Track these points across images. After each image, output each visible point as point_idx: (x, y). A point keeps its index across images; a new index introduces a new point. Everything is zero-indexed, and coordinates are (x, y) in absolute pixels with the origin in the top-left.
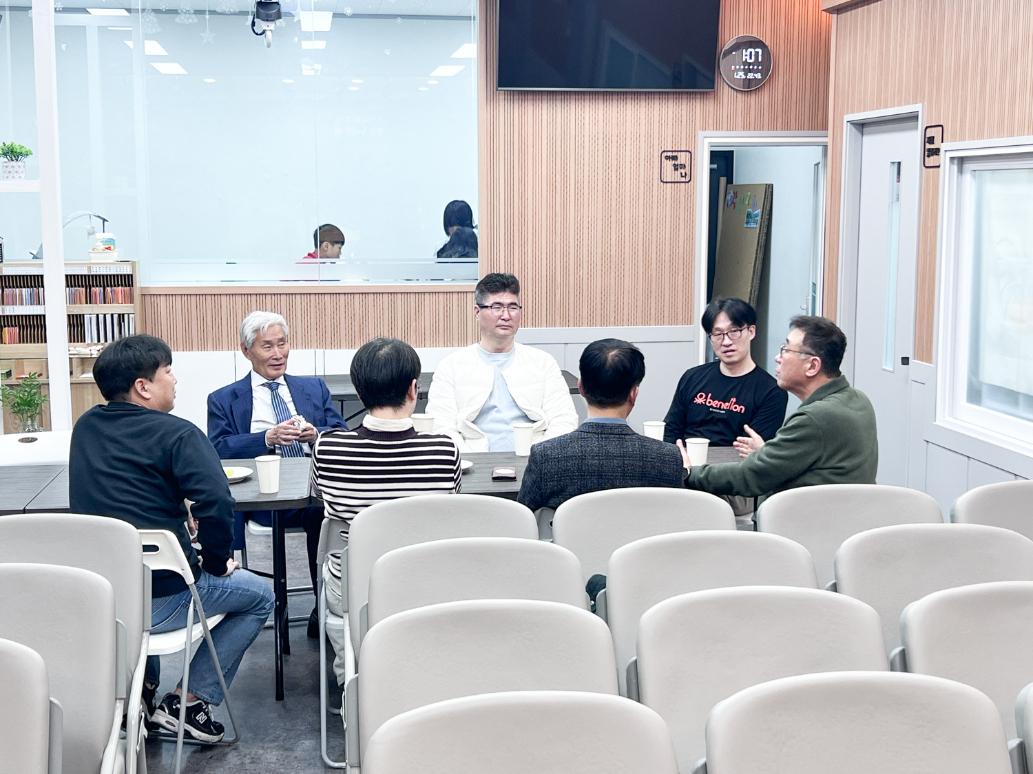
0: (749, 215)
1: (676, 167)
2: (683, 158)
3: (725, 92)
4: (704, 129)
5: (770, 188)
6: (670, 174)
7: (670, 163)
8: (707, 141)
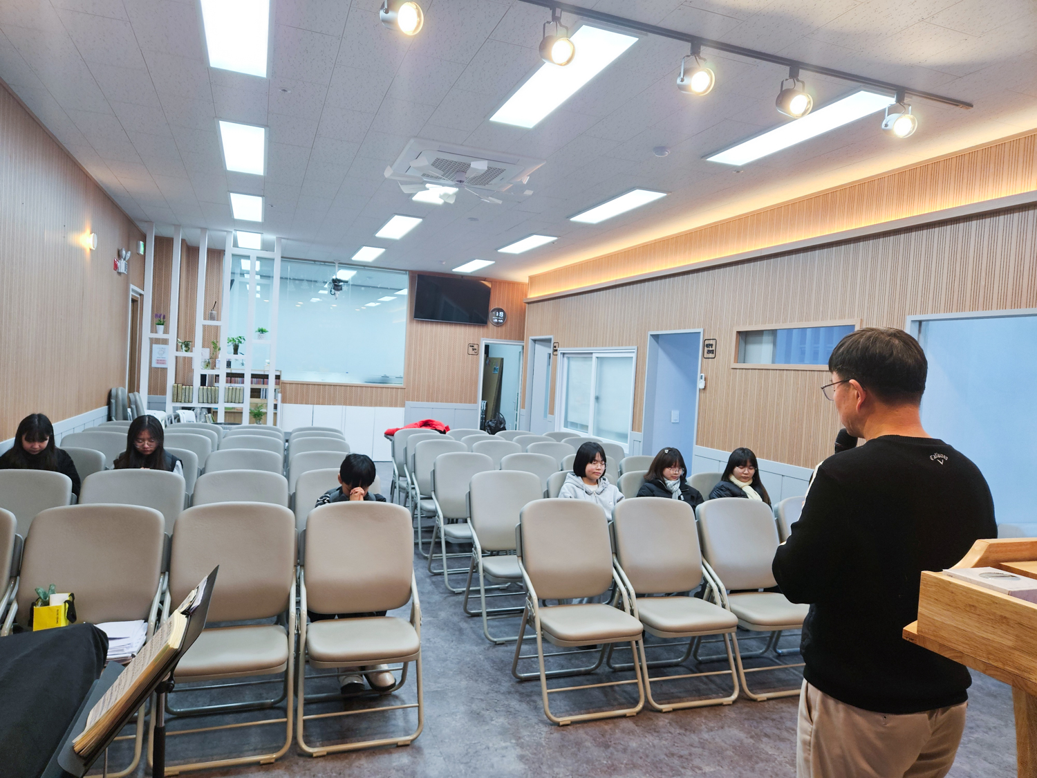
0: (495, 369)
1: (473, 350)
2: (476, 347)
3: (490, 325)
4: (483, 337)
5: (502, 359)
6: (471, 351)
7: (471, 348)
8: (484, 341)
